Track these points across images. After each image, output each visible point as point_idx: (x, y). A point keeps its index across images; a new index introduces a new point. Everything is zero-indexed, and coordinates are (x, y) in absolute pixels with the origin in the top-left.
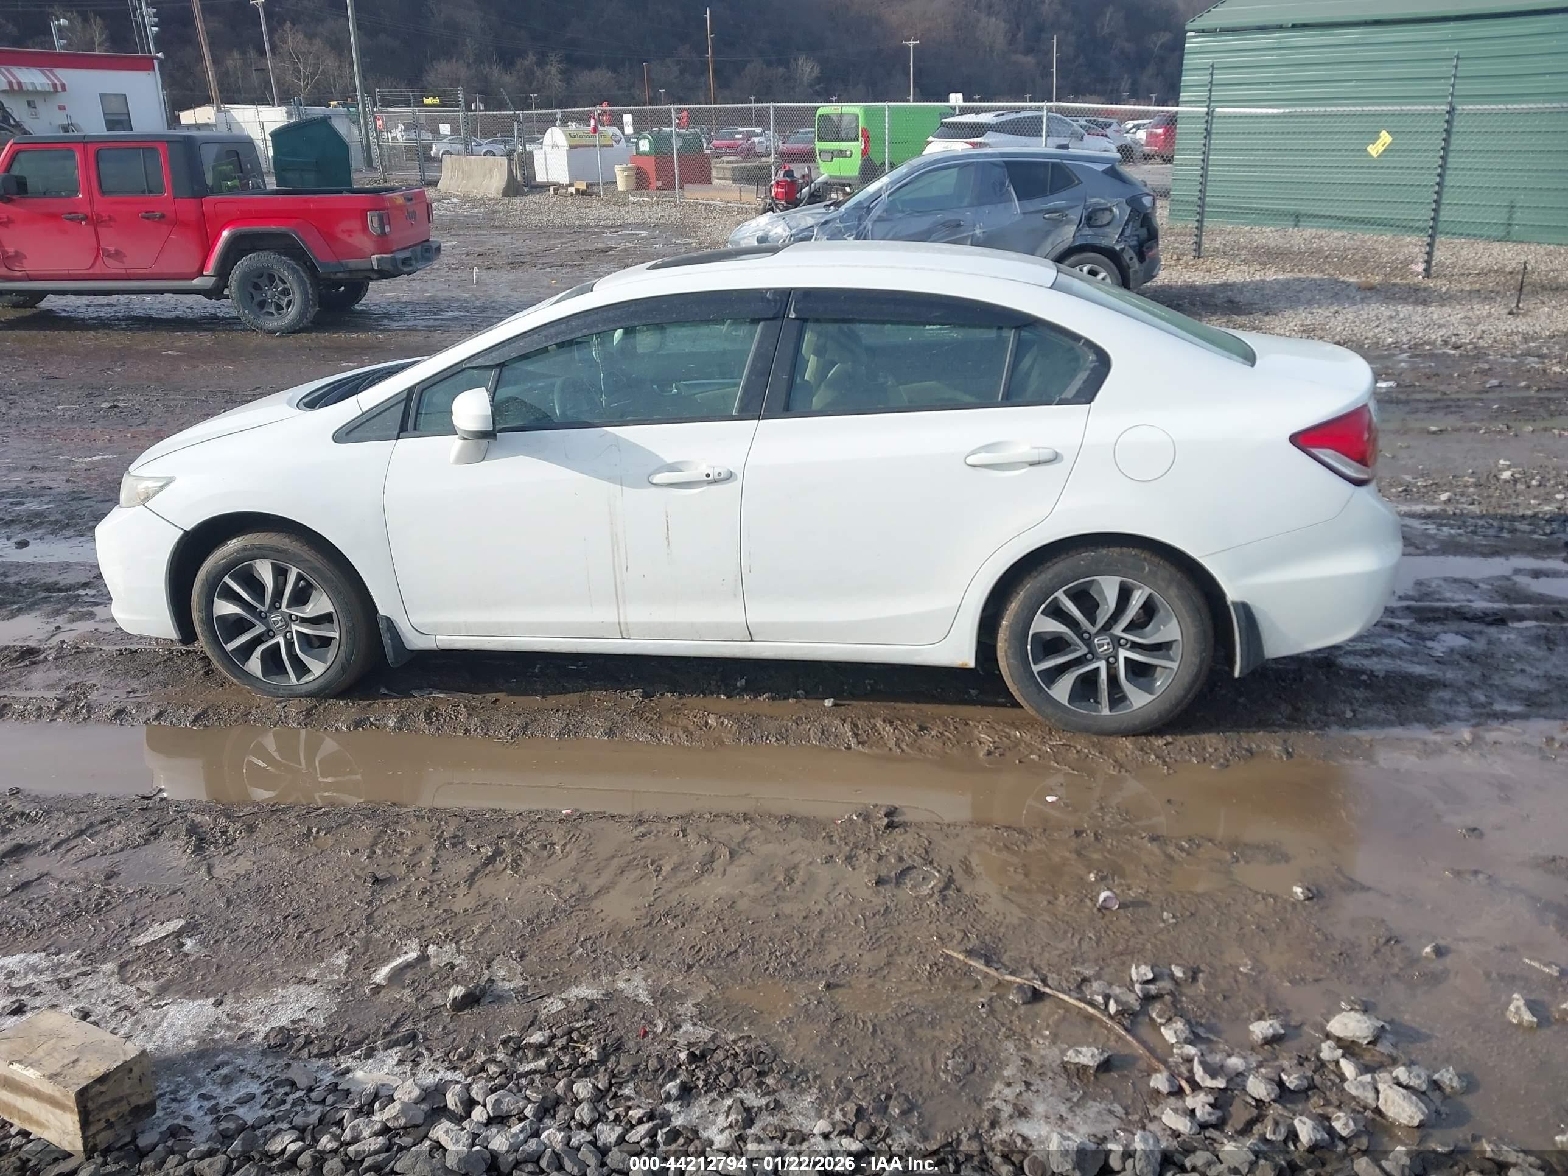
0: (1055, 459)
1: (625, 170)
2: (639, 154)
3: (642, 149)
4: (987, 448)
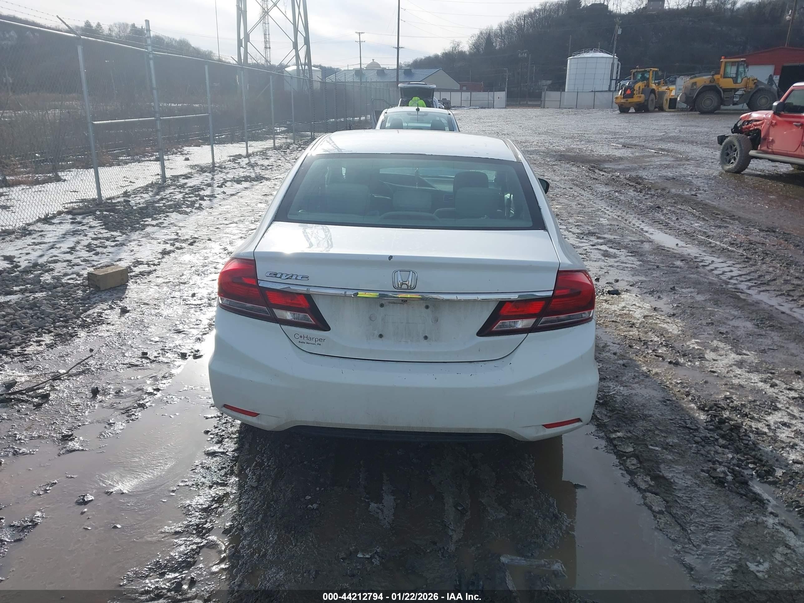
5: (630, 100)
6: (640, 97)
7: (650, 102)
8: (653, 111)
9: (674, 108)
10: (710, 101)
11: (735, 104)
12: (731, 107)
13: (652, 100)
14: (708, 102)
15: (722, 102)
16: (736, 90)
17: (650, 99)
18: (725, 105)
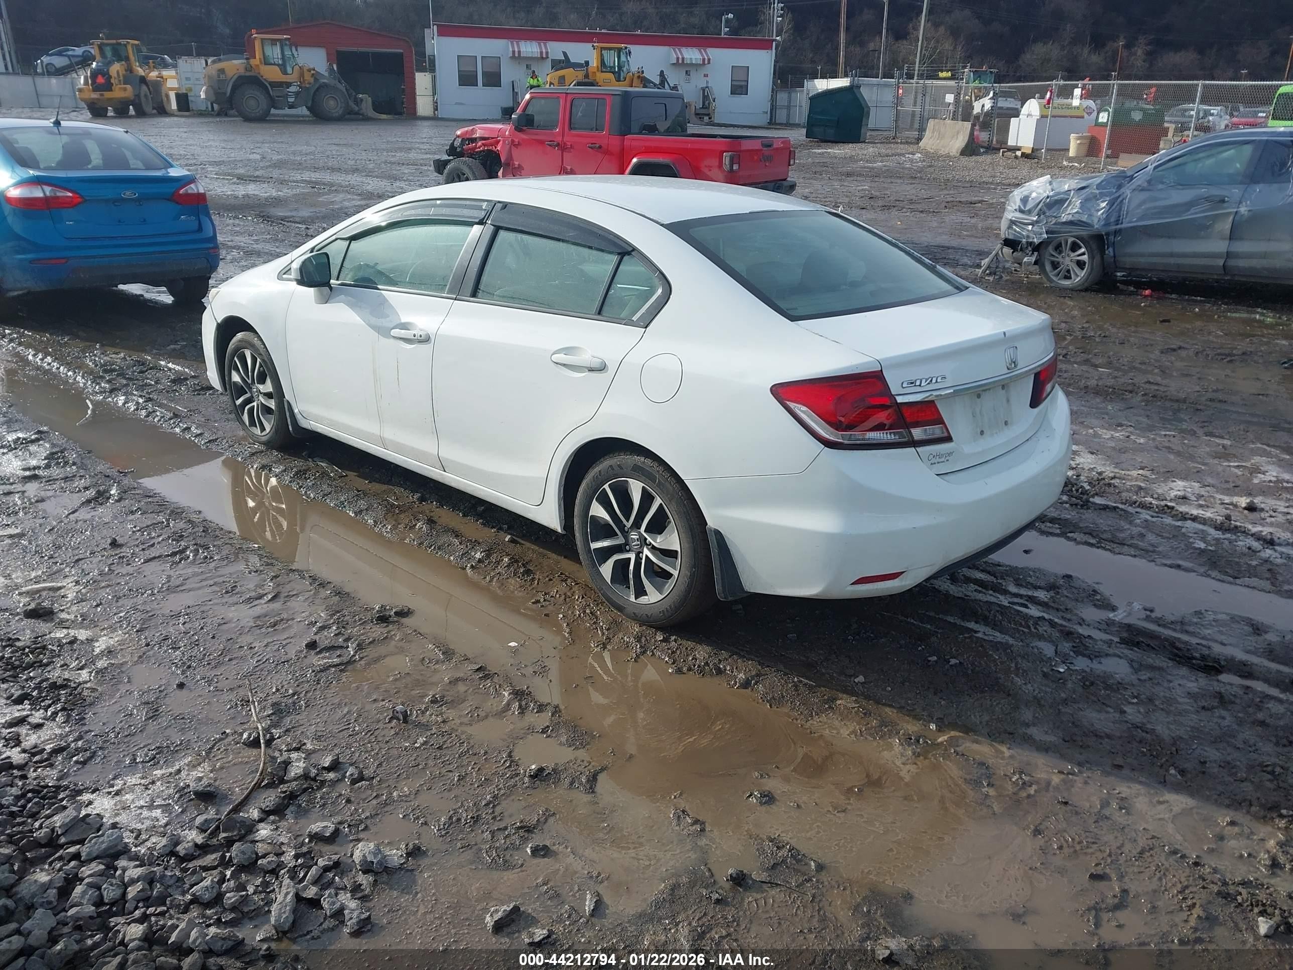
0: (602, 368)
1: (1078, 138)
2: (1097, 124)
3: (1100, 120)
4: (567, 351)
5: (108, 95)
6: (125, 89)
7: (143, 99)
8: (152, 116)
9: (188, 110)
10: (253, 101)
11: (291, 107)
12: (287, 111)
13: (146, 96)
14: (252, 103)
15: (273, 103)
16: (289, 85)
17: (142, 94)
18: (275, 108)
